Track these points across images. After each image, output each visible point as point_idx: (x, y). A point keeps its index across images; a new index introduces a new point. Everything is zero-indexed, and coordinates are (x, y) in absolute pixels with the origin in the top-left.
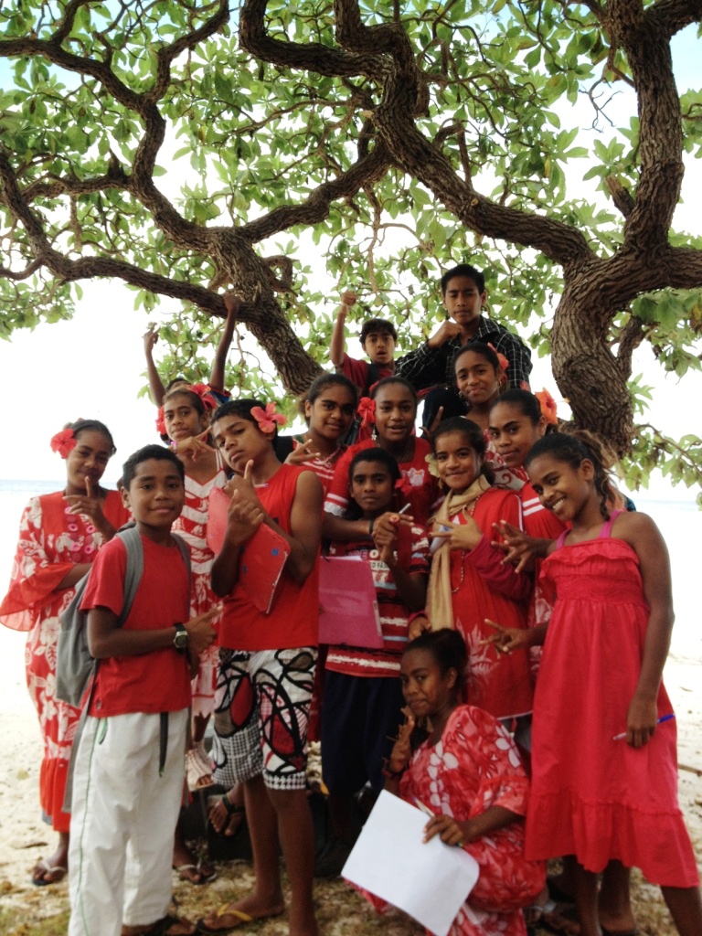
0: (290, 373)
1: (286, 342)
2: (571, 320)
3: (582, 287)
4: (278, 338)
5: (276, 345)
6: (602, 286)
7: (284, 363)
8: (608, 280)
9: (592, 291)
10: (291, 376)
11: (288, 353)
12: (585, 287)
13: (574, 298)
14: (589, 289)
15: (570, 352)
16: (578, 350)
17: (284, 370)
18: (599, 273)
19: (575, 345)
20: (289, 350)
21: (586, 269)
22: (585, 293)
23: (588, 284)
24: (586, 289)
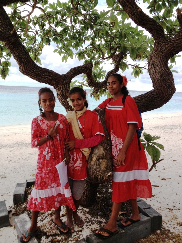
0: (25, 66)
1: (24, 53)
2: (161, 60)
3: (165, 48)
4: (20, 50)
5: (19, 53)
6: (172, 49)
7: (23, 62)
8: (174, 47)
9: (168, 50)
10: (26, 67)
11: (25, 57)
12: (166, 48)
13: (162, 52)
14: (168, 49)
15: (162, 72)
16: (165, 71)
17: (23, 64)
18: (171, 44)
19: (164, 69)
20: (25, 56)
21: (166, 41)
22: (166, 51)
23: (167, 47)
24: (166, 49)
